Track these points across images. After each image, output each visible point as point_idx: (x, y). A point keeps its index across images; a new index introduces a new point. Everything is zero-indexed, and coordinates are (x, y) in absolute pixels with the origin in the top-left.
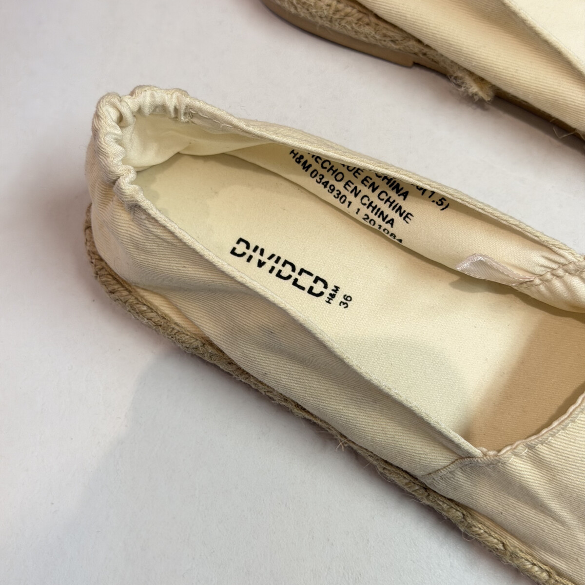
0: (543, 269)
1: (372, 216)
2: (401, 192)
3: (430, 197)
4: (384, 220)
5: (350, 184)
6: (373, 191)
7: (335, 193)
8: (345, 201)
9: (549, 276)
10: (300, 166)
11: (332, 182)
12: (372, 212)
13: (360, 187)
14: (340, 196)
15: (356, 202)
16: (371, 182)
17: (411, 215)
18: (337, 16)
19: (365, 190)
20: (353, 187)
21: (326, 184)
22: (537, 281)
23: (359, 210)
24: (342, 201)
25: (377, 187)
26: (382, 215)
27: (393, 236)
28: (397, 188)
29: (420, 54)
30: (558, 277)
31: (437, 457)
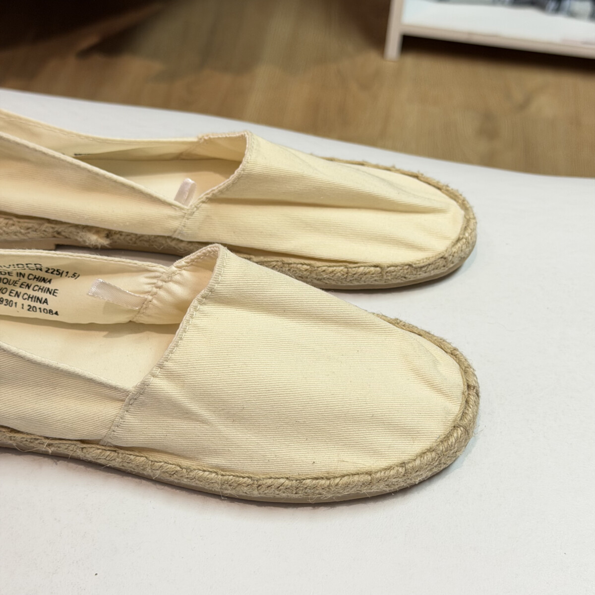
0: (150, 286)
1: (33, 304)
2: (48, 280)
3: (66, 276)
4: (40, 302)
5: (12, 291)
6: (29, 288)
7: (5, 302)
8: (12, 304)
9: (155, 290)
11: (1, 295)
12: (32, 301)
13: (19, 290)
14: (9, 303)
15: (20, 301)
16: (26, 284)
17: (57, 290)
19: (22, 291)
20: (15, 292)
22: (150, 297)
23: (23, 305)
24: (11, 305)
25: (31, 285)
26: (38, 300)
27: (51, 312)
28: (44, 280)
29: (56, 235)
30: (160, 287)
31: (109, 410)
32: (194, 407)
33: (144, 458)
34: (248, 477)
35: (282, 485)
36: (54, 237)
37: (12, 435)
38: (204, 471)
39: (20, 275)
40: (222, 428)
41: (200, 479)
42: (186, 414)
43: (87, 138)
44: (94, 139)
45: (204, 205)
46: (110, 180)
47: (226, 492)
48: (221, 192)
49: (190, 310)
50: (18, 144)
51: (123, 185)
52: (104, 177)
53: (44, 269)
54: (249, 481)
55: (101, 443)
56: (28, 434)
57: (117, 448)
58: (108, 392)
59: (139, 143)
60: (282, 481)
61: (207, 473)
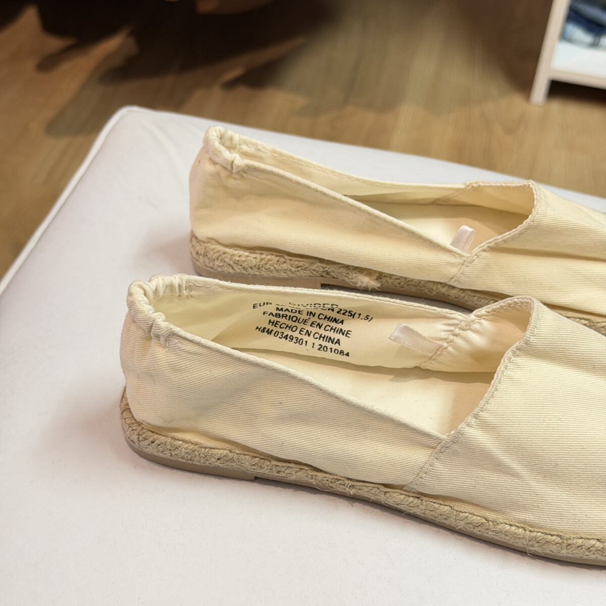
0: (446, 333)
1: (324, 344)
2: (339, 322)
3: (359, 318)
4: (332, 342)
5: (303, 330)
6: (320, 328)
7: (294, 340)
8: (302, 342)
9: (451, 337)
10: (265, 333)
11: (290, 333)
12: (323, 341)
13: (310, 329)
14: (299, 341)
15: (310, 340)
16: (316, 324)
17: (350, 331)
18: (263, 262)
19: (314, 330)
20: (305, 331)
21: (286, 337)
22: (445, 345)
23: (314, 344)
24: (300, 343)
25: (322, 325)
26: (330, 340)
27: (342, 352)
28: (335, 320)
29: (324, 274)
30: (457, 335)
31: (418, 456)
32: (507, 460)
33: (449, 507)
34: (558, 536)
35: (593, 546)
36: (322, 276)
37: (315, 473)
38: (511, 525)
39: (310, 314)
40: (533, 483)
41: (506, 533)
42: (499, 467)
43: (357, 180)
44: (364, 182)
45: (484, 254)
46: (391, 223)
47: (531, 548)
48: (505, 241)
49: (504, 361)
50: (299, 183)
51: (403, 229)
52: (385, 221)
53: (336, 310)
54: (558, 540)
55: (405, 488)
56: (331, 474)
57: (420, 495)
58: (420, 438)
59: (407, 187)
60: (593, 542)
61: (513, 528)
